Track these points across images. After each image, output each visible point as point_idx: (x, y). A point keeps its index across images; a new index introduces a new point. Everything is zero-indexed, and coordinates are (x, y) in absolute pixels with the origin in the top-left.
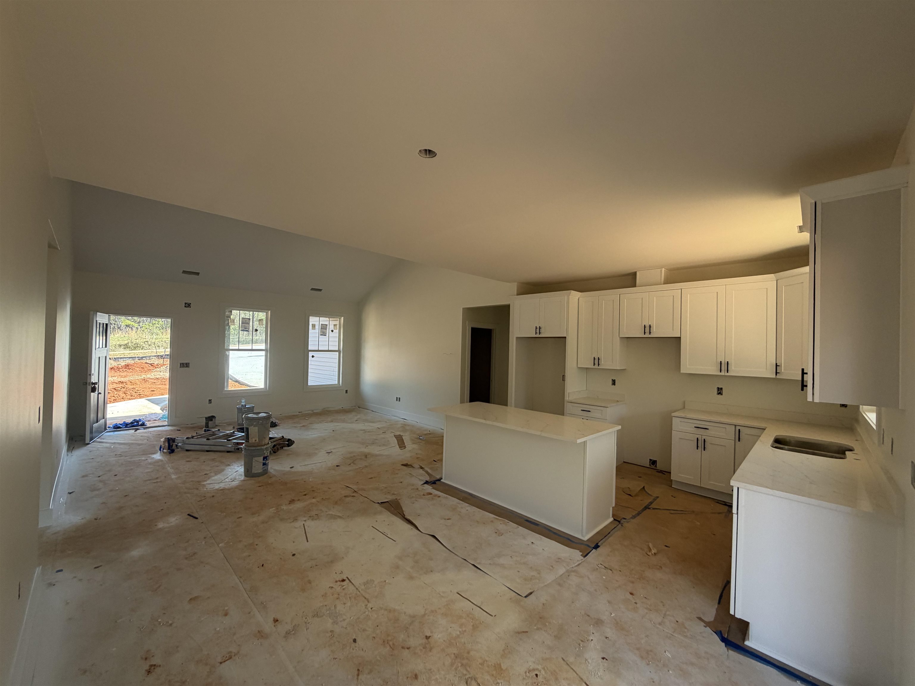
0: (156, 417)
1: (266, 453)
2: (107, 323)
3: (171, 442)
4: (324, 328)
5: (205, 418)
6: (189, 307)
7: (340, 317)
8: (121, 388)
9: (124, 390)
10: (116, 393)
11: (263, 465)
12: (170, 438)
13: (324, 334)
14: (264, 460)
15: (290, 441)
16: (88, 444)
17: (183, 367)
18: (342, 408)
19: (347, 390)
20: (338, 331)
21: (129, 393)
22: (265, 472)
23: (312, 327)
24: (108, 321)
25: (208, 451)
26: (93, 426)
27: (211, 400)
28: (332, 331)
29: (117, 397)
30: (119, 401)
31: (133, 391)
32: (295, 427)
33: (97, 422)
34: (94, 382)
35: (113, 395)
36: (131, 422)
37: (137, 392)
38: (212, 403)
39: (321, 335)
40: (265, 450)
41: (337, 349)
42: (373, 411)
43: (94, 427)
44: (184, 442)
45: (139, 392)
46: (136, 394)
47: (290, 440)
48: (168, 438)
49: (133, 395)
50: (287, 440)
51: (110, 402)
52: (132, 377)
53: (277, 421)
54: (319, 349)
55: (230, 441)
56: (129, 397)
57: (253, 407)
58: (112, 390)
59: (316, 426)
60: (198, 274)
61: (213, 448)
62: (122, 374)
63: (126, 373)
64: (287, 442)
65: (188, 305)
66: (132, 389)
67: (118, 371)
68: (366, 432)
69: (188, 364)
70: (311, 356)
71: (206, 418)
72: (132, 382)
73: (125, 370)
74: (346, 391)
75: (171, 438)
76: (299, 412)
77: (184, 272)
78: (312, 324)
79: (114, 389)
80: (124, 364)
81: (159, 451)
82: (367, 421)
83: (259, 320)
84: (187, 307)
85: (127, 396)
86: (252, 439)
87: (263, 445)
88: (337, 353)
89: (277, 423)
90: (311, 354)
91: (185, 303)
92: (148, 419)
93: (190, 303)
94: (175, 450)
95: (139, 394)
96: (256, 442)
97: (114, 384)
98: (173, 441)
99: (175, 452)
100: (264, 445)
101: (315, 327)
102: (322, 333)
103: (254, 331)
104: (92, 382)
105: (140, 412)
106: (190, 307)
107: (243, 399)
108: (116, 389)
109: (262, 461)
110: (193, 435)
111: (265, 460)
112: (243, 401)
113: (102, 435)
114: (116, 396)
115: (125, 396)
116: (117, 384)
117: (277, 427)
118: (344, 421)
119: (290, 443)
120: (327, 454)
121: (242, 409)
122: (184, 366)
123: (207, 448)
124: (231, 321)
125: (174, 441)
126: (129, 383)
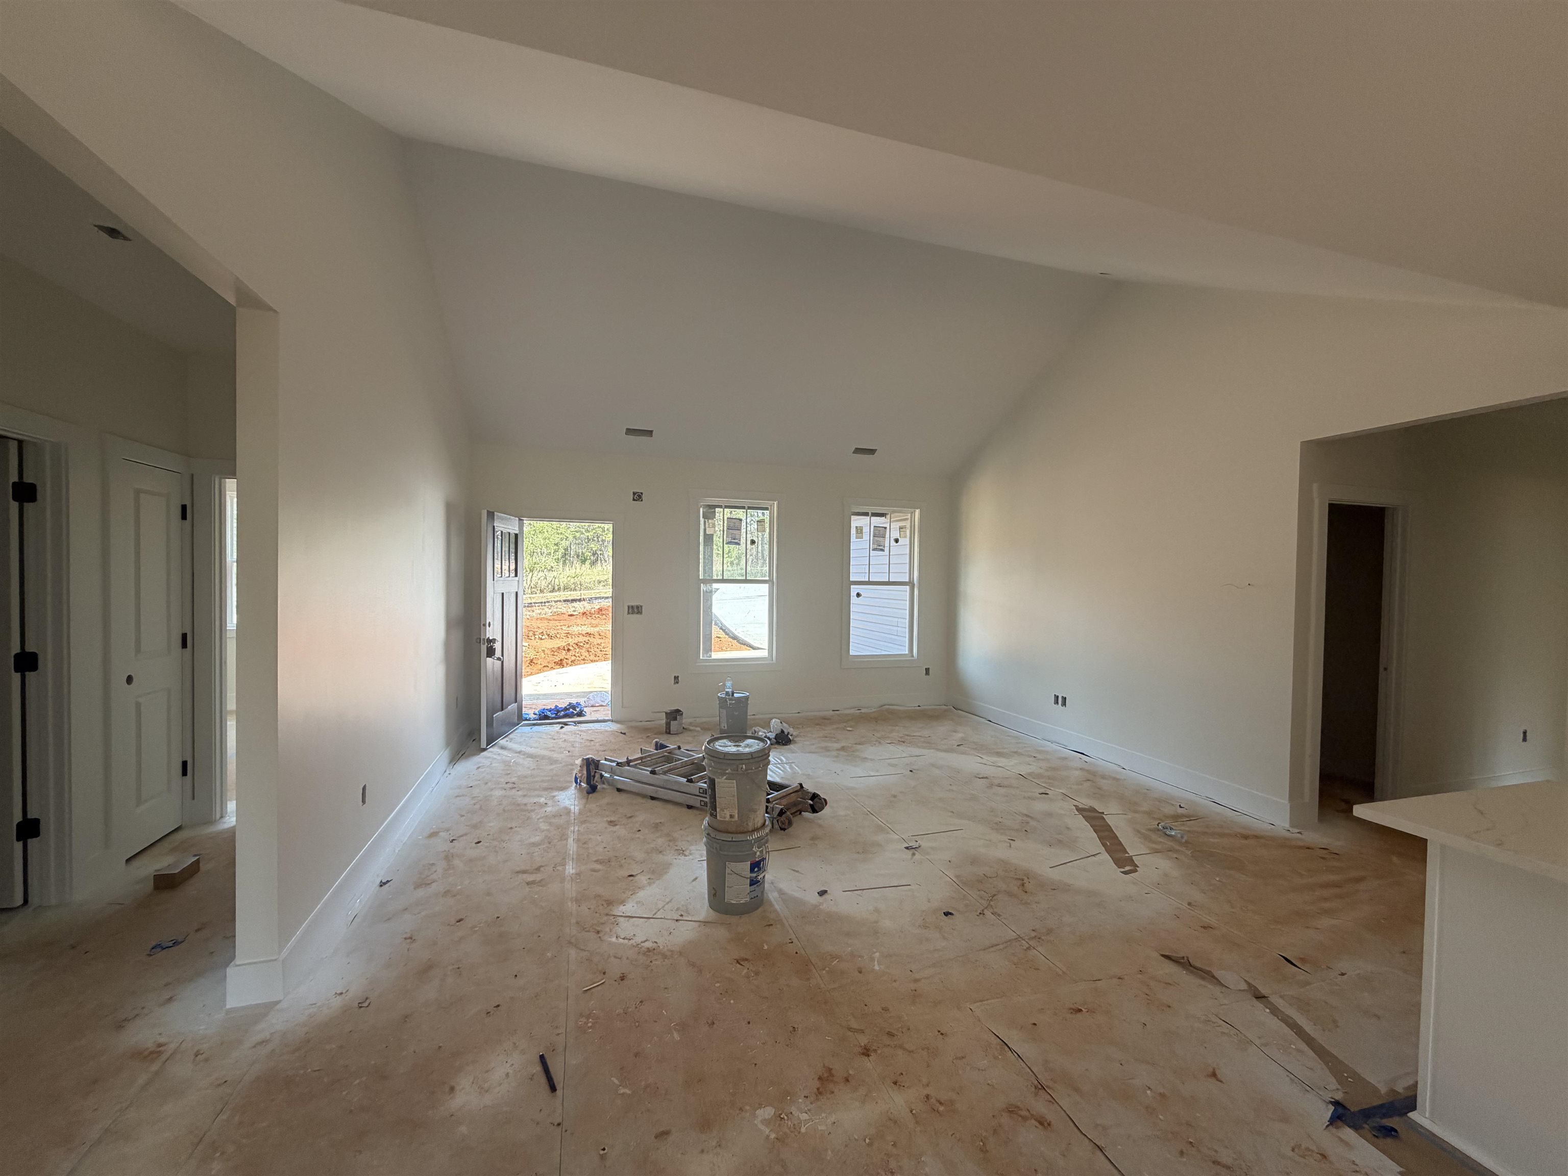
0: (602, 700)
1: (758, 853)
2: (517, 532)
3: (592, 767)
4: (879, 533)
5: (664, 713)
6: (640, 500)
7: (913, 510)
8: (584, 643)
9: (588, 646)
10: (577, 650)
11: (751, 885)
12: (590, 760)
13: (881, 547)
14: (752, 870)
15: (816, 800)
16: (484, 750)
17: (632, 613)
18: (919, 706)
19: (928, 668)
20: (907, 541)
21: (593, 652)
22: (757, 903)
23: (857, 532)
24: (518, 529)
25: (653, 798)
26: (493, 717)
27: (678, 677)
28: (897, 541)
29: (579, 656)
30: (578, 664)
31: (598, 648)
32: (827, 749)
33: (502, 710)
34: (491, 638)
35: (574, 653)
36: (566, 707)
37: (603, 650)
38: (680, 683)
39: (874, 550)
40: (756, 844)
41: (907, 580)
42: (990, 721)
43: (494, 719)
44: (612, 771)
45: (605, 650)
46: (602, 652)
47: (818, 795)
48: (588, 759)
49: (598, 655)
50: (810, 796)
51: (567, 664)
52: (604, 626)
53: (791, 730)
54: (870, 580)
55: (692, 784)
56: (592, 657)
57: (747, 698)
58: (573, 645)
59: (870, 751)
60: (649, 433)
61: (662, 793)
62: (594, 622)
63: (598, 620)
64: (811, 800)
65: (638, 497)
66: (597, 646)
67: (590, 618)
68: (991, 786)
69: (640, 608)
70: (855, 595)
71: (666, 713)
72: (602, 634)
73: (598, 615)
74: (927, 671)
75: (593, 760)
76: (833, 711)
77: (629, 431)
78: (857, 527)
79: (576, 644)
80: (598, 607)
81: (575, 784)
82: (980, 748)
83: (757, 521)
84: (636, 500)
85: (590, 656)
86: (722, 810)
87: (750, 830)
88: (908, 587)
89: (791, 735)
90: (854, 589)
91: (634, 494)
92: (592, 703)
93: (642, 493)
94: (598, 787)
95: (605, 653)
96: (733, 820)
97: (580, 636)
98: (595, 767)
99: (597, 790)
100: (753, 831)
101: (862, 533)
102: (875, 546)
103: (749, 542)
104: (489, 638)
105: (590, 686)
106: (642, 500)
107: (728, 680)
108: (578, 645)
109: (748, 874)
110: (630, 758)
111: (756, 869)
112: (729, 684)
113: (514, 731)
114: (577, 655)
115: (588, 656)
116: (584, 636)
117: (792, 746)
118: (929, 744)
119: (816, 803)
120: (910, 852)
121: (727, 702)
122: (634, 611)
123: (650, 790)
124: (709, 525)
125: (598, 766)
126: (597, 636)
